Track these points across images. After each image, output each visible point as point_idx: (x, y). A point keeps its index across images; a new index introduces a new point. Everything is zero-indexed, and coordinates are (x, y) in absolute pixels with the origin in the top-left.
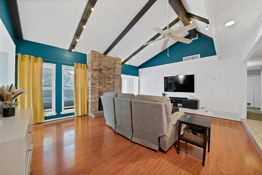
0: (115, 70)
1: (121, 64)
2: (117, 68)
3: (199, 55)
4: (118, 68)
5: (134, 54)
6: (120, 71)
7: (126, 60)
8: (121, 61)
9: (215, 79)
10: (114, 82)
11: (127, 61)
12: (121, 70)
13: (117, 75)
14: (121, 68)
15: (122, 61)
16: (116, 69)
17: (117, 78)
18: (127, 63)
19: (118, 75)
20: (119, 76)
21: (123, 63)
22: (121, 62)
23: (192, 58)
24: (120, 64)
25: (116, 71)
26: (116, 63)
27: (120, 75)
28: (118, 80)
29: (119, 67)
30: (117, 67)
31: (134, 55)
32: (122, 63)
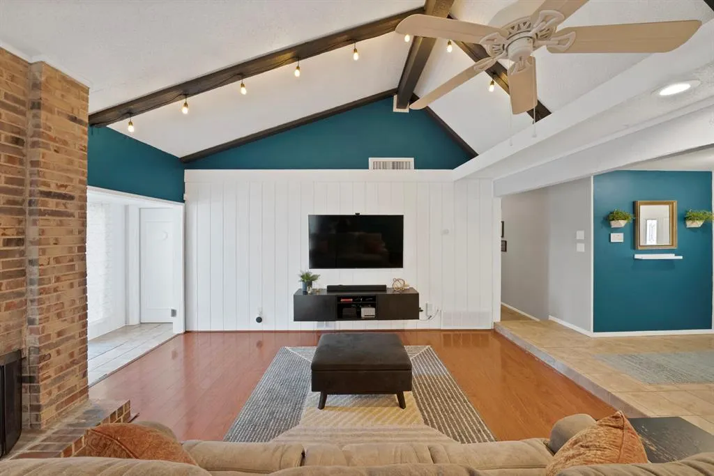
0: (27, 150)
1: (87, 120)
2: (54, 140)
3: (412, 160)
4: (65, 143)
5: (187, 89)
6: (81, 164)
7: (127, 110)
8: (87, 100)
9: (446, 232)
10: (20, 242)
11: (130, 114)
12: (86, 162)
13: (53, 189)
14: (90, 149)
15: (95, 106)
16: (35, 144)
17: (54, 213)
18: (127, 127)
19: (62, 191)
20: (72, 198)
21: (98, 121)
22: (86, 108)
23: (395, 166)
24: (74, 119)
25: (35, 164)
26: (36, 105)
27: (76, 194)
28: (61, 224)
29: (67, 137)
30: (53, 134)
31: (186, 95)
32: (91, 117)
